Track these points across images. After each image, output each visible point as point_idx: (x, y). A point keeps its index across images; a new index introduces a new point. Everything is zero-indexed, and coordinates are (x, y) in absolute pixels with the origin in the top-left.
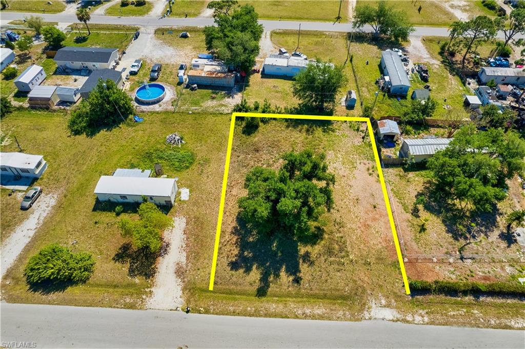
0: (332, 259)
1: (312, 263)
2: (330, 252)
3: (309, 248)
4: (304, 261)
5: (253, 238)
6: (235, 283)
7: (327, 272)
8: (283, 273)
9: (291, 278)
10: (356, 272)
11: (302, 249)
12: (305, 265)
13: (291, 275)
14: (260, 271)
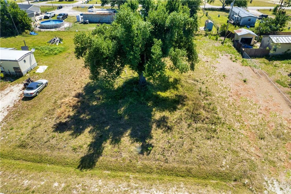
0: (199, 125)
1: (169, 129)
2: (195, 117)
3: (166, 114)
4: (158, 126)
5: (97, 102)
7: (192, 139)
8: (126, 139)
9: (138, 145)
10: (235, 141)
11: (158, 115)
12: (160, 131)
13: (137, 141)
14: (94, 134)
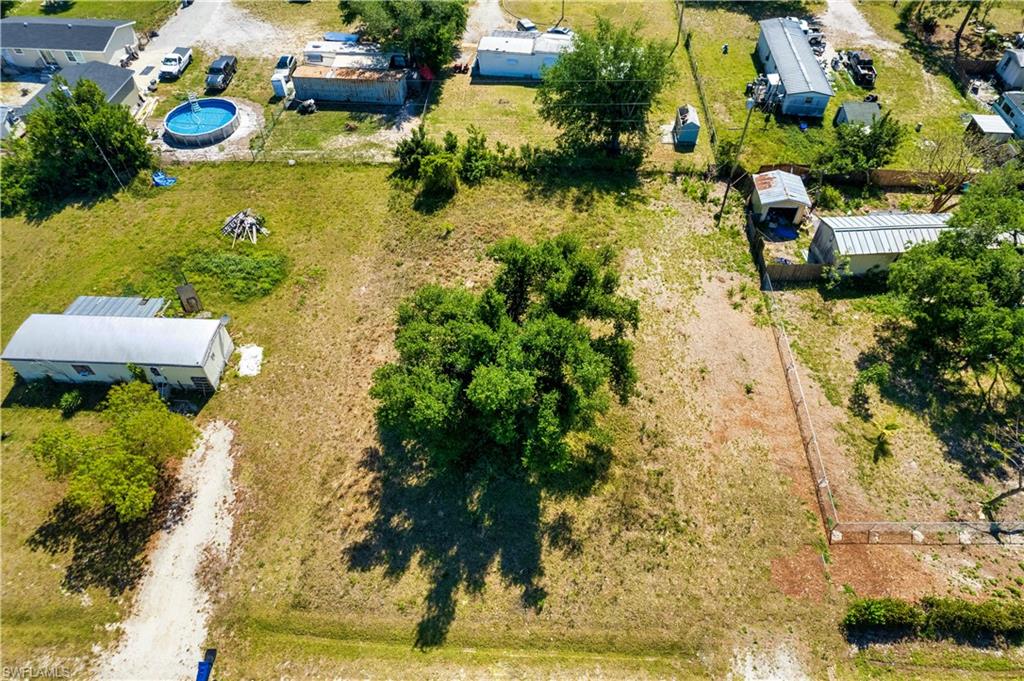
0: (632, 535)
1: (575, 549)
2: (626, 515)
3: (569, 506)
4: (554, 543)
5: (418, 478)
6: (356, 607)
7: (618, 574)
8: (493, 579)
9: (517, 591)
10: (699, 573)
11: (551, 509)
12: (558, 554)
13: (515, 581)
14: (430, 570)
